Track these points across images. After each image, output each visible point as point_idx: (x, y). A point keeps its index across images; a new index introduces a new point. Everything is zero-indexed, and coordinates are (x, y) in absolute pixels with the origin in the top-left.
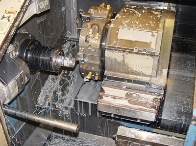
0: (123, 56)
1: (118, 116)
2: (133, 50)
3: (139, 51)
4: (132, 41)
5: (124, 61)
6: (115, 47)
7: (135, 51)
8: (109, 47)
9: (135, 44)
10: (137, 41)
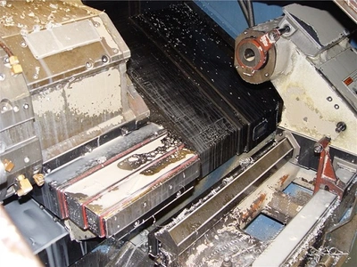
0: (63, 94)
1: (144, 217)
2: (84, 69)
3: (96, 65)
4: (70, 51)
5: (66, 106)
6: (47, 81)
7: (90, 68)
8: (34, 86)
9: (78, 55)
10: (79, 48)
